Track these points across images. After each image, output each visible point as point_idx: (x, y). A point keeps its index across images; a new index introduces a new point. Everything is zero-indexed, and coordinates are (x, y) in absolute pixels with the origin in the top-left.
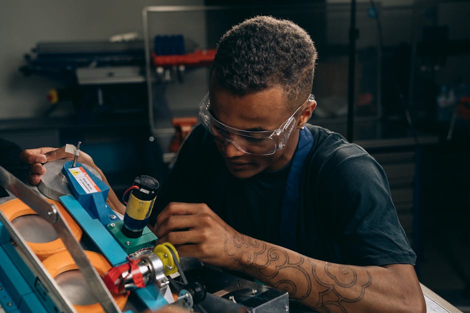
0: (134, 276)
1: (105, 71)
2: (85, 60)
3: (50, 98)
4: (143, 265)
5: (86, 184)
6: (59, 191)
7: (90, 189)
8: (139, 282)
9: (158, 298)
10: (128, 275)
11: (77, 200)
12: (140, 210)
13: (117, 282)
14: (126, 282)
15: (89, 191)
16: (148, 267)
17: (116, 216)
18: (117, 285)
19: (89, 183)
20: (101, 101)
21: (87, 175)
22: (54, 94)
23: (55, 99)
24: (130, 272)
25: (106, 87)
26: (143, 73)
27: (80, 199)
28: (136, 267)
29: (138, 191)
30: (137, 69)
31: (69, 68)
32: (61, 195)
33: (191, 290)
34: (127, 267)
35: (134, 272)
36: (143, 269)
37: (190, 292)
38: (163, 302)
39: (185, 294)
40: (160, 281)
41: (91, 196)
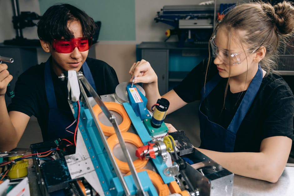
0: (150, 152)
1: (193, 21)
2: (185, 15)
3: (166, 33)
4: (155, 147)
5: (136, 98)
6: (124, 99)
7: (138, 100)
8: (153, 156)
9: (162, 164)
10: (147, 152)
11: (131, 105)
12: (159, 116)
13: (141, 154)
14: (146, 155)
15: (137, 101)
16: (158, 148)
17: (150, 114)
18: (141, 156)
19: (138, 97)
20: (190, 37)
21: (138, 93)
22: (168, 32)
23: (169, 35)
24: (148, 150)
25: (193, 30)
26: (212, 23)
27: (132, 105)
28: (152, 148)
29: (159, 106)
30: (210, 21)
31: (176, 19)
32: (124, 102)
33: (179, 163)
34: (147, 148)
35: (150, 151)
36: (155, 149)
37: (178, 164)
38: (165, 166)
39: (175, 165)
40: (163, 156)
41: (137, 104)
